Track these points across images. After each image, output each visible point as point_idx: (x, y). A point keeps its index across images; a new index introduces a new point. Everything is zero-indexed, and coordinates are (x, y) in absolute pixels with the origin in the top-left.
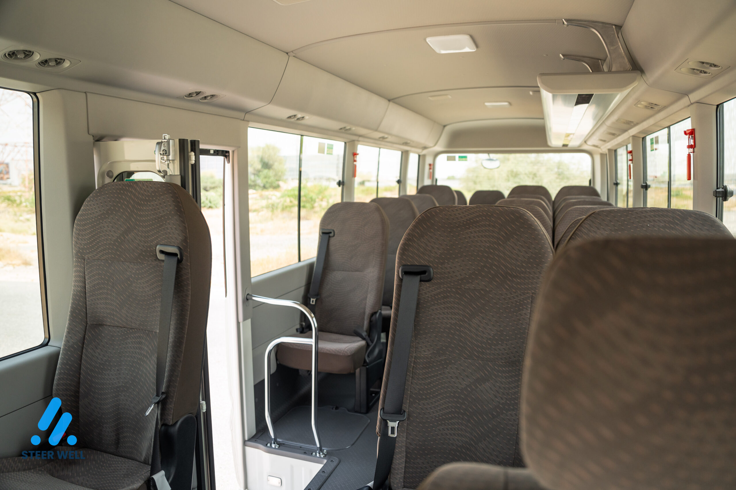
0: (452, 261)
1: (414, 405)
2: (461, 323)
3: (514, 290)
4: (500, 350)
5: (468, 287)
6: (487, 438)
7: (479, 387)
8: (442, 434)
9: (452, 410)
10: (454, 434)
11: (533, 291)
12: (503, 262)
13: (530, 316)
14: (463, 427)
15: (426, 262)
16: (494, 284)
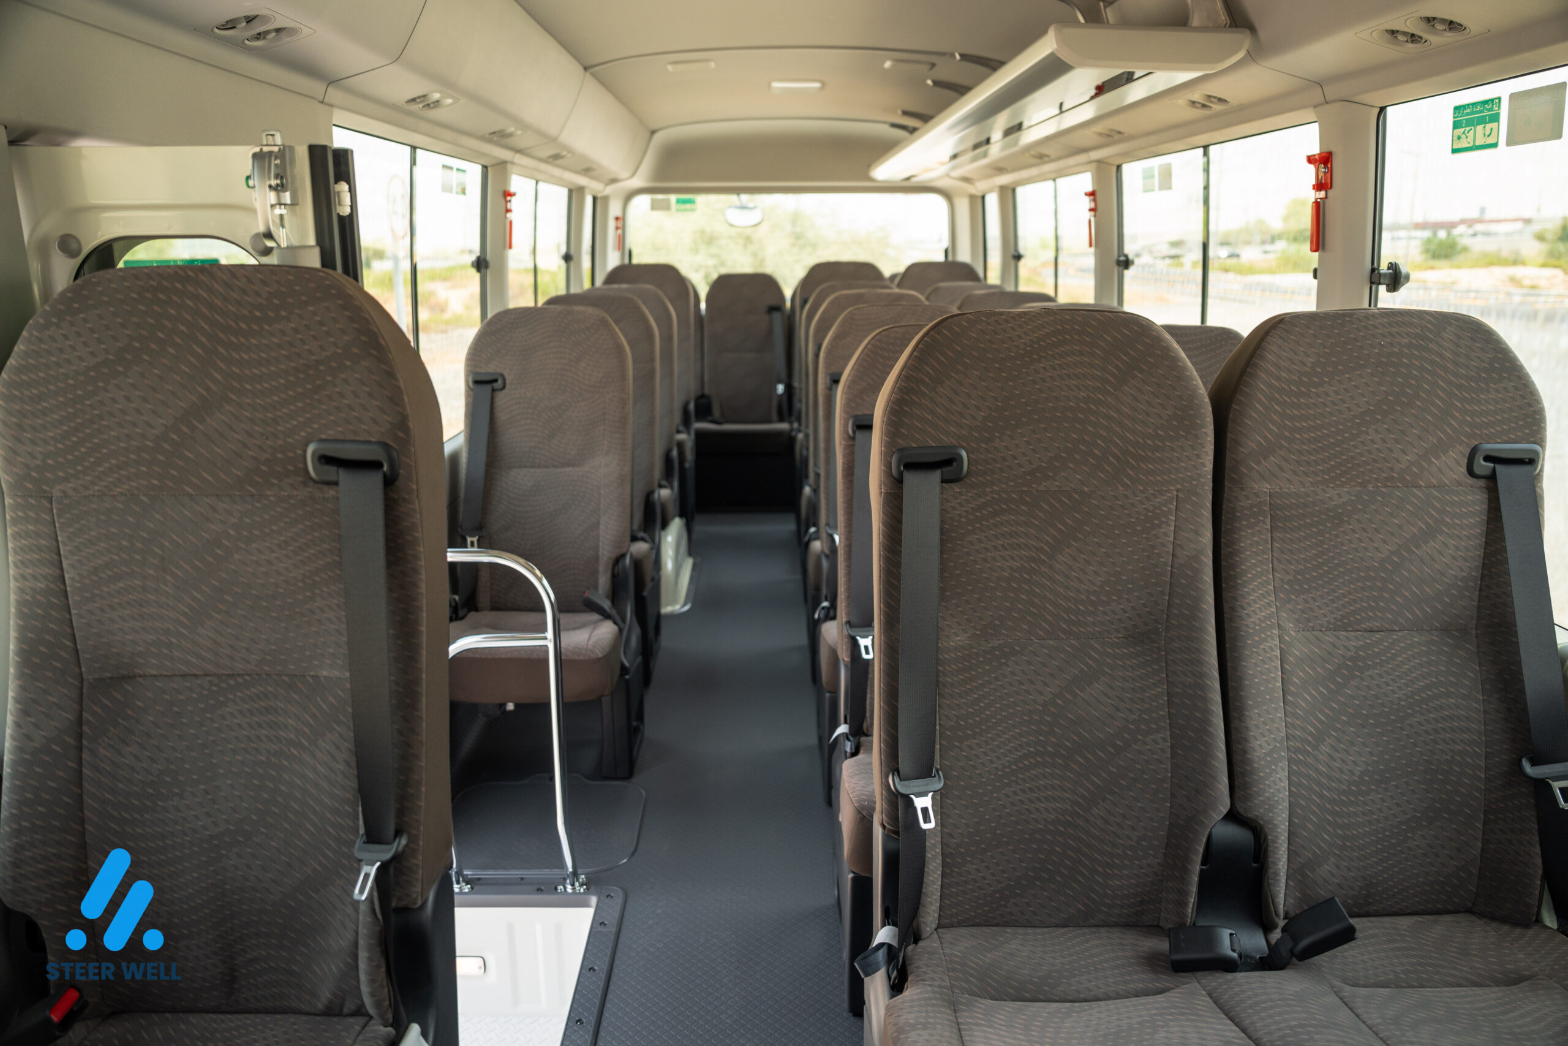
0: (1009, 433)
1: (951, 753)
2: (1033, 565)
3: (1141, 488)
4: (1114, 612)
5: (1046, 486)
6: (1107, 796)
7: (1081, 694)
8: (1013, 804)
9: (1029, 751)
10: (1038, 799)
11: (1179, 486)
12: (1117, 429)
13: (1174, 538)
14: (1056, 782)
15: (952, 440)
16: (1101, 477)
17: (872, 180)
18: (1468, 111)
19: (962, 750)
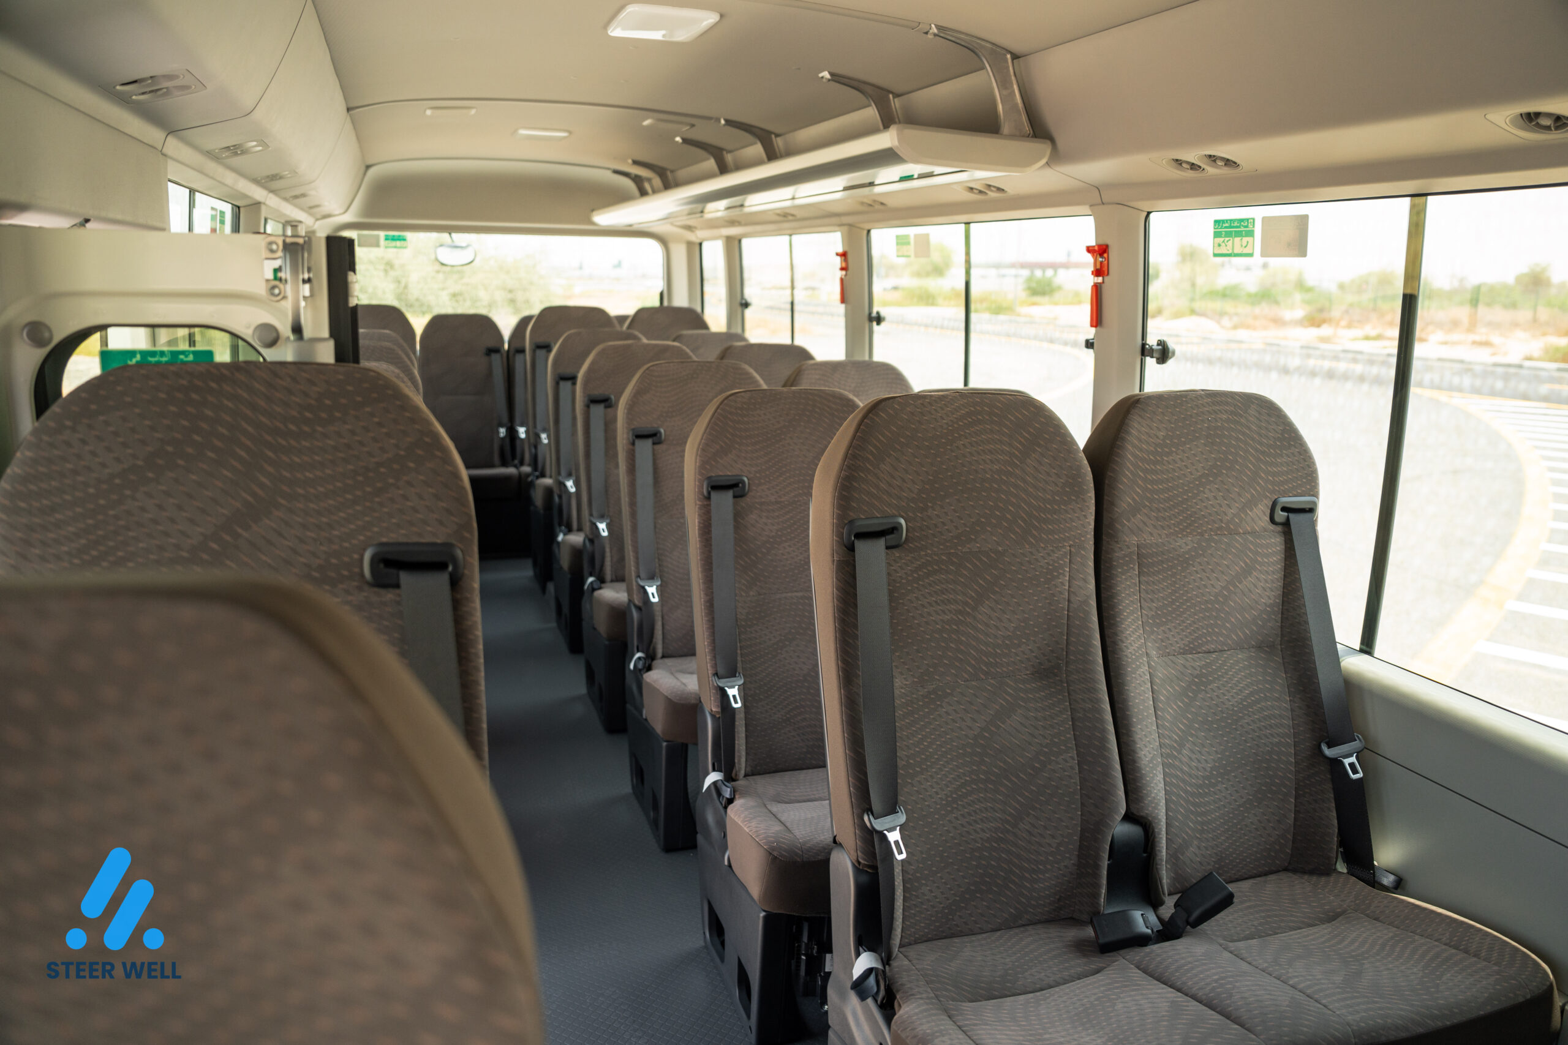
0: (939, 503)
1: (905, 789)
2: (960, 617)
3: (1042, 545)
4: (1024, 653)
5: (969, 548)
6: (1031, 811)
7: (1003, 726)
8: (955, 828)
9: (966, 780)
10: (975, 821)
11: (1071, 542)
12: (1023, 496)
13: (1069, 587)
14: (989, 804)
15: (894, 511)
16: (1012, 538)
17: (594, 224)
18: (1227, 225)
19: (913, 786)
